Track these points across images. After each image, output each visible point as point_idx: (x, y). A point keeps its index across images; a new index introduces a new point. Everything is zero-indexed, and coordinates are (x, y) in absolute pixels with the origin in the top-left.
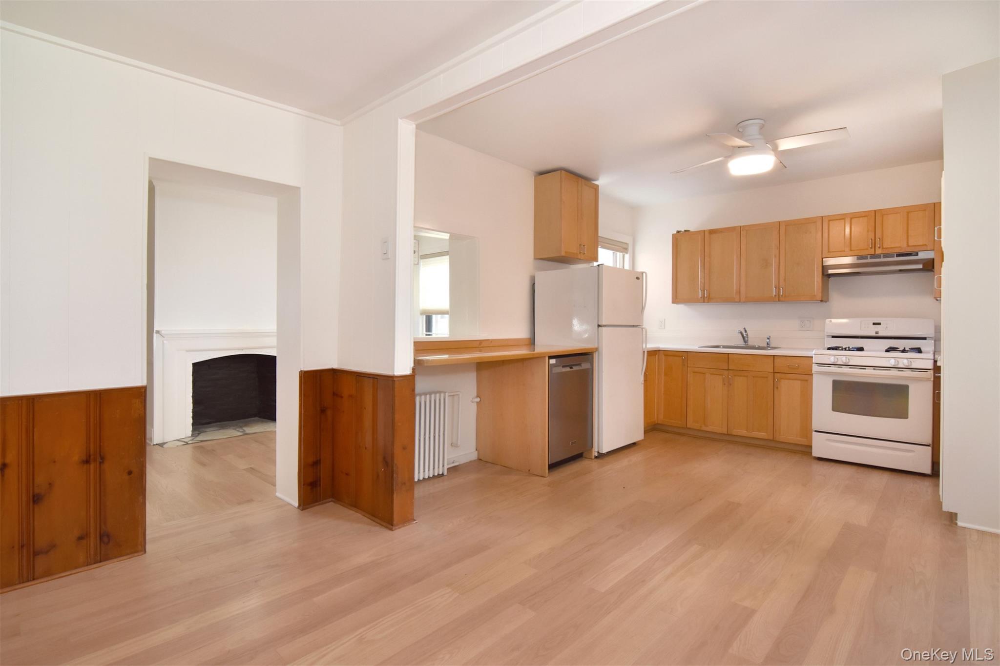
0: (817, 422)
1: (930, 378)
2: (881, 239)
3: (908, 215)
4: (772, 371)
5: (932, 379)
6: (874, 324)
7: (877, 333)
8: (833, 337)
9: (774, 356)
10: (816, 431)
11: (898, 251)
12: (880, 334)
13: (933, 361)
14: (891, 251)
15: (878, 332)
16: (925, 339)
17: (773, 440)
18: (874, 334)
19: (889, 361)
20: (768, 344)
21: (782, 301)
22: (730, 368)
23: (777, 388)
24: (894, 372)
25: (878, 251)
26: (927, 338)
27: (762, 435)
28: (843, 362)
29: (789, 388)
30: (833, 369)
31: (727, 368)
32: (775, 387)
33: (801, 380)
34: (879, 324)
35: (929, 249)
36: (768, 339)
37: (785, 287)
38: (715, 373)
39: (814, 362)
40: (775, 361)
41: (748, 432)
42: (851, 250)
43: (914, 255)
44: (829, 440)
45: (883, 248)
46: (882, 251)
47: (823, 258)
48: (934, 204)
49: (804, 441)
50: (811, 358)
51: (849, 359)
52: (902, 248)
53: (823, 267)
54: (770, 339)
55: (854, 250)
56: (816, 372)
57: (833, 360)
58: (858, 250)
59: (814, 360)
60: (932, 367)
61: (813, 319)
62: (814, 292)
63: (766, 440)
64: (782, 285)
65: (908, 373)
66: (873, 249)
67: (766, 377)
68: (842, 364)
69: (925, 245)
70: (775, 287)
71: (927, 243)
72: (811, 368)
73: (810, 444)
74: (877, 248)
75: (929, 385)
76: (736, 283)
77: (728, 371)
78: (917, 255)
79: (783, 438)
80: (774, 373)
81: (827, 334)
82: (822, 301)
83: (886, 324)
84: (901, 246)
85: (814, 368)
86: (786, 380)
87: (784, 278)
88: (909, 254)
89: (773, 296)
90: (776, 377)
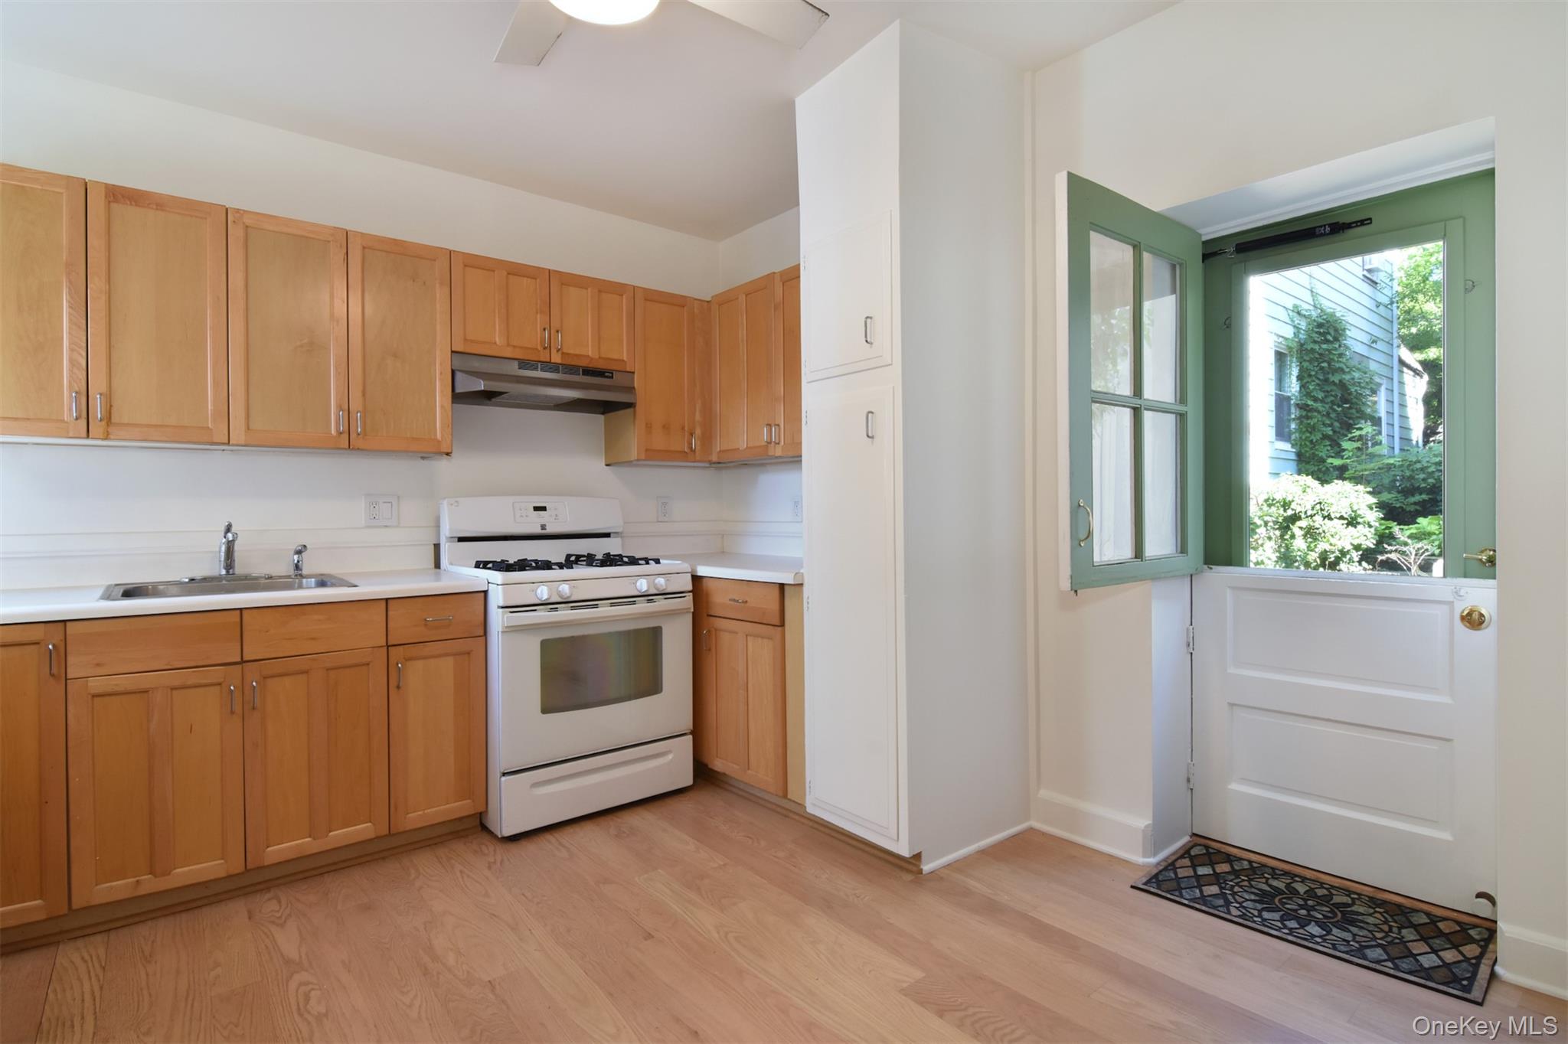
0: (504, 751)
1: (689, 608)
2: (560, 331)
3: (599, 297)
4: (384, 643)
5: (692, 610)
6: (536, 509)
7: (543, 527)
8: (461, 539)
9: (387, 600)
10: (504, 774)
12: (550, 530)
13: (689, 575)
14: (574, 361)
15: (545, 525)
16: (607, 535)
17: (390, 835)
18: (538, 530)
19: (635, 583)
20: (297, 570)
21: (359, 448)
22: (245, 659)
23: (398, 687)
24: (642, 606)
25: (556, 358)
26: (612, 535)
27: (362, 830)
28: (561, 597)
29: (429, 682)
30: (542, 615)
31: (239, 660)
32: (394, 681)
33: (453, 655)
34: (544, 509)
35: (628, 370)
36: (299, 552)
37: (365, 412)
38: (189, 682)
39: (501, 604)
40: (390, 613)
41: (314, 839)
42: (508, 345)
43: (607, 377)
44: (537, 785)
45: (563, 353)
46: (562, 358)
47: (452, 352)
48: (634, 287)
49: (462, 807)
50: (483, 594)
51: (572, 588)
52: (592, 359)
53: (453, 373)
54: (303, 554)
55: (514, 347)
56: (507, 627)
57: (543, 593)
58: (521, 347)
59: (497, 598)
60: (690, 588)
61: (398, 497)
62: (436, 435)
63: (371, 840)
64: (356, 404)
65: (661, 604)
66: (548, 351)
67: (364, 665)
68: (560, 600)
69: (623, 361)
70: (340, 408)
71: (625, 359)
72: (482, 619)
73: (482, 809)
74: (554, 351)
75: (688, 620)
76: (216, 383)
77: (240, 666)
78: (612, 377)
79: (415, 818)
80: (388, 646)
81: (448, 534)
82: (448, 454)
83: (556, 509)
84: (590, 354)
85: (498, 620)
86: (419, 664)
87: (361, 388)
88: (600, 373)
89: (333, 431)
90: (392, 661)
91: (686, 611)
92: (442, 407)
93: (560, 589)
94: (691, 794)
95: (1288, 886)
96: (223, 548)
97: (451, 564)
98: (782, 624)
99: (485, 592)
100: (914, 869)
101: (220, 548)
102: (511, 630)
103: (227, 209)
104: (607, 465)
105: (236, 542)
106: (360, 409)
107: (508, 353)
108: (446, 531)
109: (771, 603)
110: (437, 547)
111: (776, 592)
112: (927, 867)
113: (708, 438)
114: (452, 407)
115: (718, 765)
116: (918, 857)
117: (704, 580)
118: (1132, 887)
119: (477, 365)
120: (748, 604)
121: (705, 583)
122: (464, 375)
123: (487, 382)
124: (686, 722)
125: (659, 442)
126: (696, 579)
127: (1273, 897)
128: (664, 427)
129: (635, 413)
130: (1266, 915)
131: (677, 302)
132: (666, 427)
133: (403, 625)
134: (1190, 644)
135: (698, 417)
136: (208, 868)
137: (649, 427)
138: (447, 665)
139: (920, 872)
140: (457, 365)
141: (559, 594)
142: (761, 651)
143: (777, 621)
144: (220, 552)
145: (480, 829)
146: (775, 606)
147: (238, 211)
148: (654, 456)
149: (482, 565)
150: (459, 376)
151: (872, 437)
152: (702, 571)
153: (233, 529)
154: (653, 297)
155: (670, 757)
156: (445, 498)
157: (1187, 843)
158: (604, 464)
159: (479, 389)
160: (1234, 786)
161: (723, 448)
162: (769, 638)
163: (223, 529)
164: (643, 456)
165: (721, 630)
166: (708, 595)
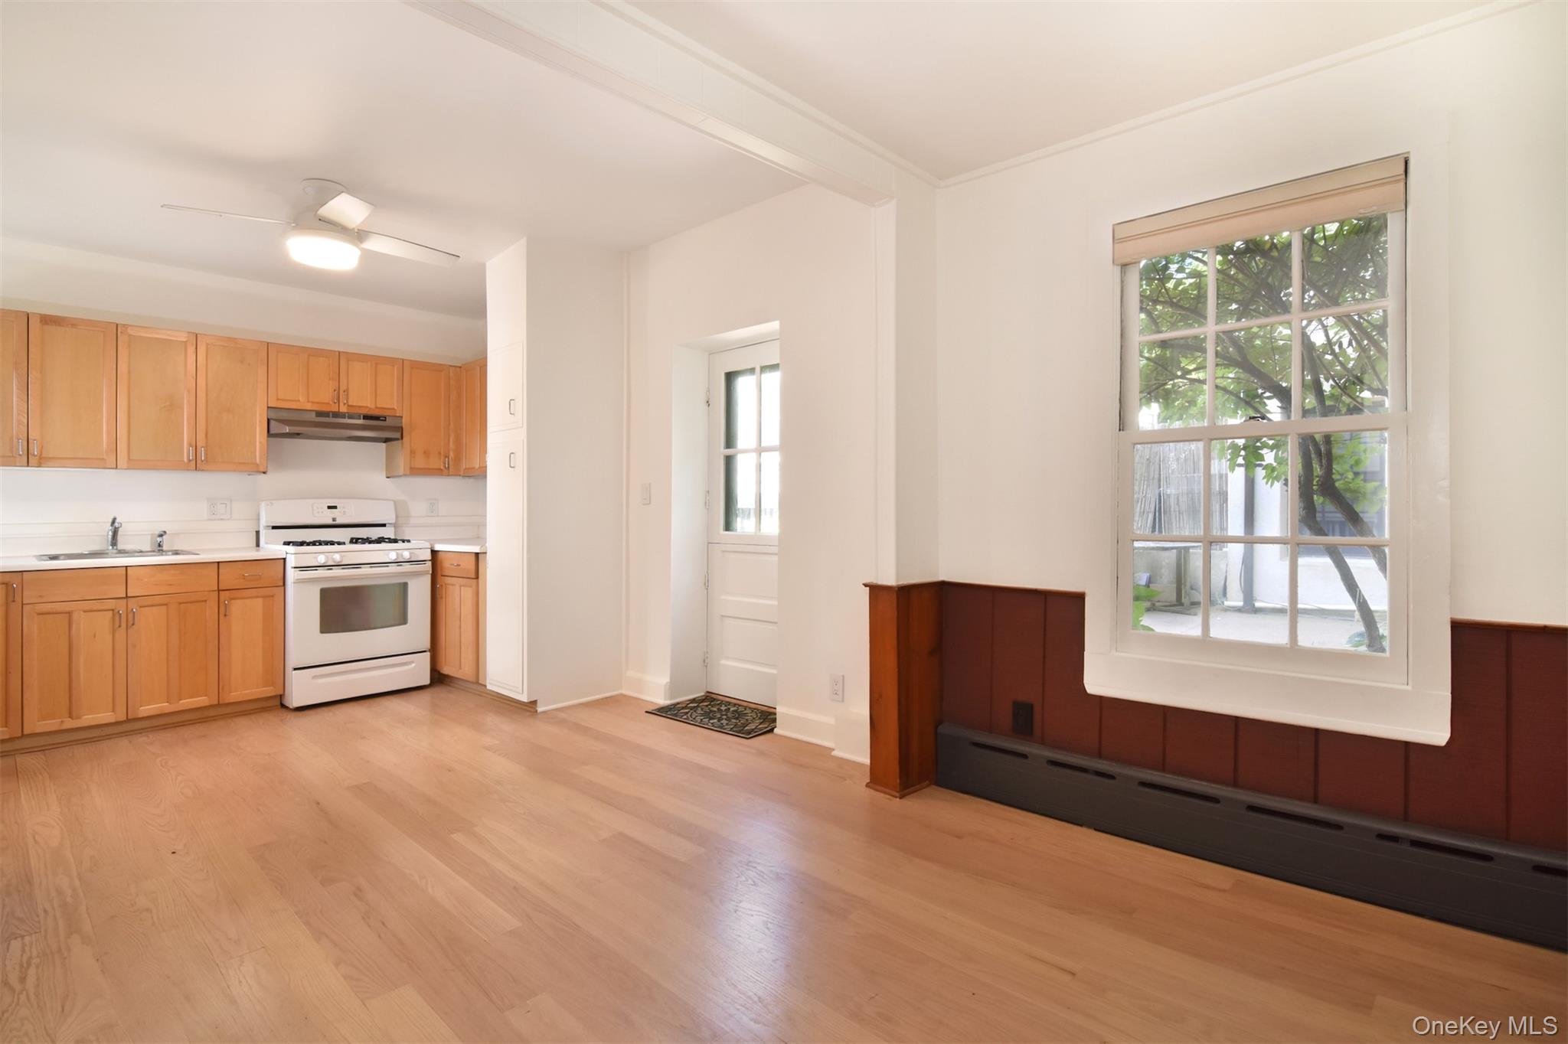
0: (294, 658)
1: (429, 571)
2: (347, 391)
3: (376, 367)
4: (216, 589)
5: (431, 572)
6: (329, 507)
7: (334, 520)
8: (274, 528)
9: (218, 562)
10: (295, 669)
11: (365, 412)
12: (339, 521)
13: (429, 550)
14: (357, 411)
15: (336, 518)
16: (384, 525)
17: (219, 705)
18: (330, 522)
19: (388, 555)
20: (159, 545)
21: (203, 470)
22: (129, 595)
23: (225, 615)
24: (393, 568)
25: (343, 409)
26: (387, 525)
27: (198, 701)
28: (334, 562)
29: (246, 613)
30: (321, 573)
31: (124, 595)
32: (222, 612)
33: (264, 597)
34: (335, 507)
35: (398, 415)
36: (161, 536)
37: (206, 447)
38: (95, 608)
39: (294, 566)
40: (220, 570)
41: (170, 704)
42: (308, 402)
43: (382, 420)
44: (315, 677)
45: (348, 406)
46: (348, 409)
47: (268, 407)
48: (403, 360)
49: (269, 691)
50: (282, 561)
51: (342, 557)
52: (370, 409)
53: (268, 420)
54: (164, 537)
55: (313, 402)
56: (297, 579)
57: (321, 559)
58: (318, 403)
59: (291, 562)
60: (430, 558)
61: (231, 500)
62: (256, 460)
63: (205, 707)
64: (201, 442)
65: (407, 567)
66: (337, 404)
67: (203, 601)
68: (333, 564)
69: (393, 409)
70: (190, 445)
71: (396, 407)
72: (282, 575)
73: (282, 693)
74: (341, 404)
75: (428, 579)
76: (108, 432)
77: (125, 600)
78: (385, 420)
79: (235, 695)
80: (219, 591)
81: (265, 525)
82: (264, 473)
83: (343, 508)
84: (369, 405)
85: (291, 575)
86: (239, 601)
87: (204, 431)
88: (377, 418)
89: (186, 460)
90: (222, 598)
91: (425, 573)
92: (260, 443)
93: (334, 557)
94: (428, 690)
95: (718, 709)
96: (110, 533)
97: (267, 543)
98: (477, 578)
99: (285, 559)
100: (532, 710)
101: (108, 533)
102: (298, 581)
103: (117, 325)
104: (388, 477)
105: (120, 529)
106: (204, 445)
107: (309, 407)
108: (263, 522)
109: (470, 565)
110: (258, 533)
111: (473, 558)
112: (540, 709)
113: (458, 459)
114: (267, 441)
115: (446, 670)
116: (534, 703)
117: (440, 553)
118: (647, 712)
119: (285, 415)
120: (461, 567)
121: (440, 555)
122: (277, 423)
123: (291, 428)
124: (426, 643)
125: (420, 462)
126: (434, 553)
127: (709, 714)
128: (425, 452)
129: (402, 443)
130: (712, 721)
131: (436, 368)
132: (426, 453)
133: (228, 578)
134: (707, 584)
135: (451, 445)
136: (106, 717)
137: (413, 453)
138: (258, 604)
139: (536, 711)
140: (273, 415)
141: (334, 560)
142: (467, 593)
143: (473, 576)
144: (108, 535)
145: (280, 707)
146: (472, 567)
147: (124, 325)
148: (414, 471)
149: (287, 543)
150: (272, 423)
151: (513, 467)
152: (438, 547)
153: (118, 521)
154: (416, 365)
155: (413, 665)
156: (263, 501)
157: (701, 696)
158: (385, 477)
159: (284, 432)
160: (723, 662)
161: (467, 467)
162: (471, 587)
163: (111, 521)
164: (408, 472)
165: (448, 584)
166: (441, 562)
